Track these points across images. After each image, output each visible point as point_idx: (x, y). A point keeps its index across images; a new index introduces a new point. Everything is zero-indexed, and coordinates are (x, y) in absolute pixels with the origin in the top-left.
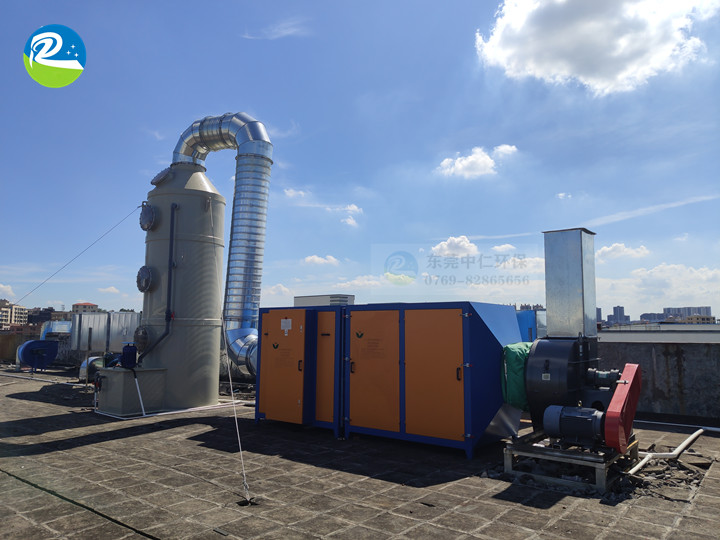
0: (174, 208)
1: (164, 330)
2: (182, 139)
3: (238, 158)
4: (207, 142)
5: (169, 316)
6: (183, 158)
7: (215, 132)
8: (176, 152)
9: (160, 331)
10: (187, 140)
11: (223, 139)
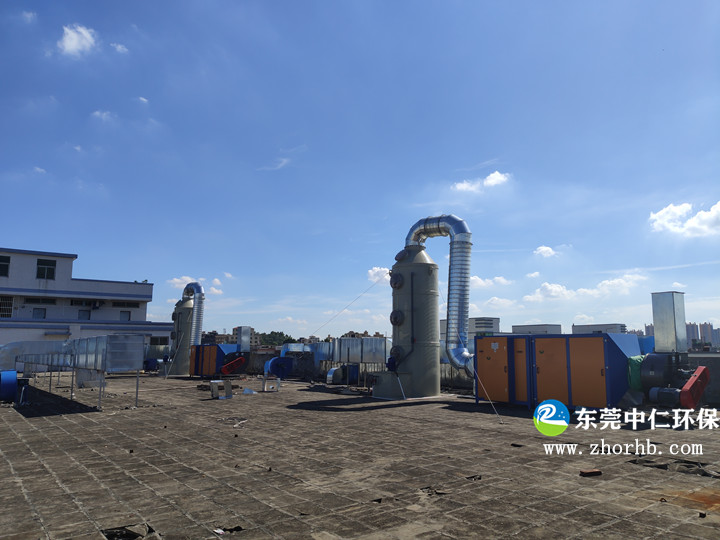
0: (412, 275)
1: (410, 348)
2: (412, 230)
3: (452, 244)
4: (428, 233)
5: (413, 340)
6: (411, 243)
7: (435, 226)
8: (407, 239)
9: (407, 349)
10: (416, 231)
11: (439, 231)
